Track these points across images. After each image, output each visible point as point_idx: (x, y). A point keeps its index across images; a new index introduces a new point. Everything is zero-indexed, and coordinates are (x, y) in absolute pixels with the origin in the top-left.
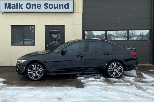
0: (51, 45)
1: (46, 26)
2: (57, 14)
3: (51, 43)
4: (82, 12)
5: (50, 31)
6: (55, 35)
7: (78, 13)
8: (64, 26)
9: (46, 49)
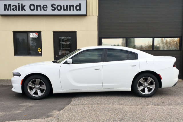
4: (97, 15)
5: (60, 38)
6: (65, 44)
8: (76, 32)
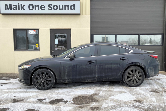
0: (56, 50)
1: (50, 29)
2: (63, 16)
3: (56, 49)
4: (90, 14)
5: (56, 34)
6: (60, 40)
7: (86, 15)
8: (70, 29)
9: (51, 54)
